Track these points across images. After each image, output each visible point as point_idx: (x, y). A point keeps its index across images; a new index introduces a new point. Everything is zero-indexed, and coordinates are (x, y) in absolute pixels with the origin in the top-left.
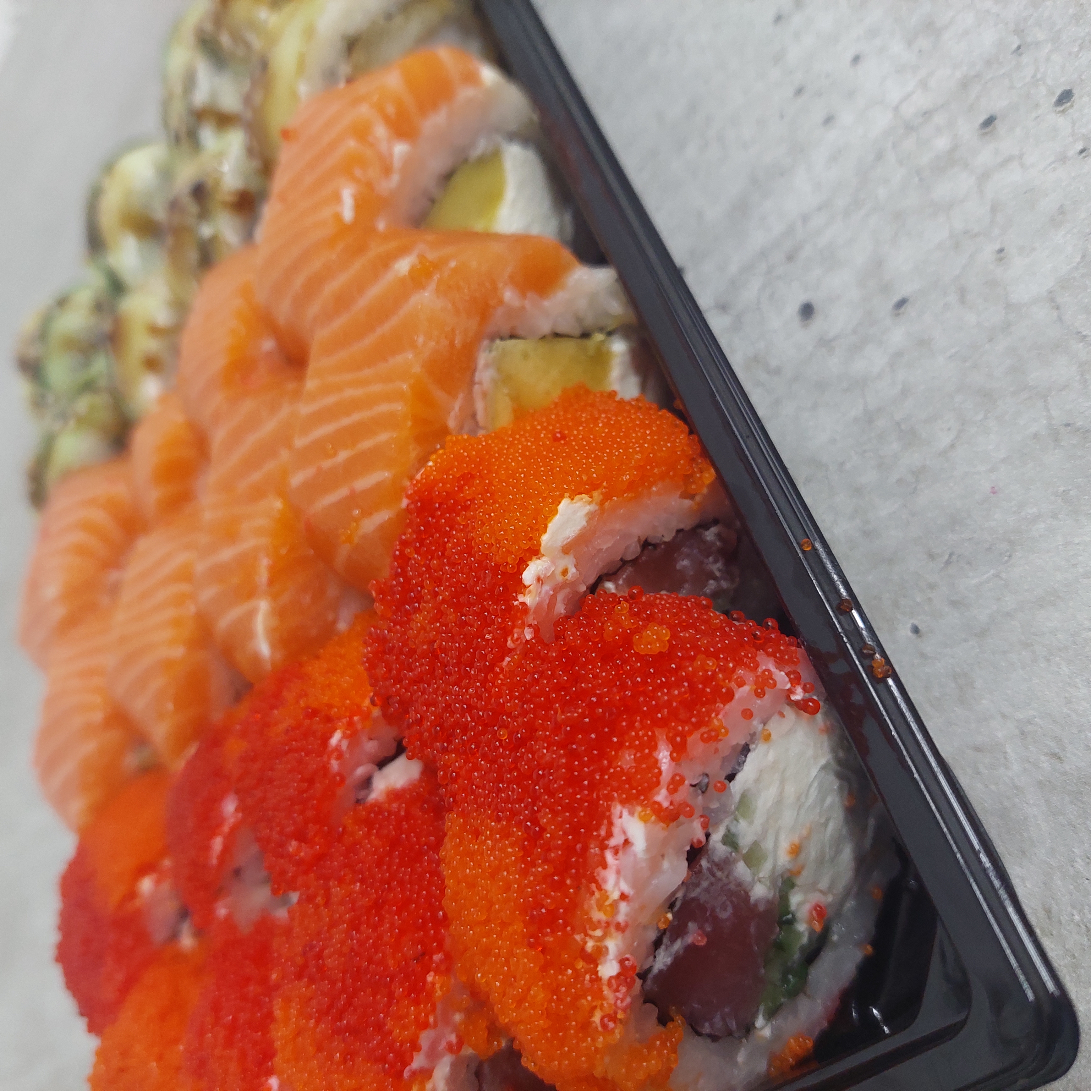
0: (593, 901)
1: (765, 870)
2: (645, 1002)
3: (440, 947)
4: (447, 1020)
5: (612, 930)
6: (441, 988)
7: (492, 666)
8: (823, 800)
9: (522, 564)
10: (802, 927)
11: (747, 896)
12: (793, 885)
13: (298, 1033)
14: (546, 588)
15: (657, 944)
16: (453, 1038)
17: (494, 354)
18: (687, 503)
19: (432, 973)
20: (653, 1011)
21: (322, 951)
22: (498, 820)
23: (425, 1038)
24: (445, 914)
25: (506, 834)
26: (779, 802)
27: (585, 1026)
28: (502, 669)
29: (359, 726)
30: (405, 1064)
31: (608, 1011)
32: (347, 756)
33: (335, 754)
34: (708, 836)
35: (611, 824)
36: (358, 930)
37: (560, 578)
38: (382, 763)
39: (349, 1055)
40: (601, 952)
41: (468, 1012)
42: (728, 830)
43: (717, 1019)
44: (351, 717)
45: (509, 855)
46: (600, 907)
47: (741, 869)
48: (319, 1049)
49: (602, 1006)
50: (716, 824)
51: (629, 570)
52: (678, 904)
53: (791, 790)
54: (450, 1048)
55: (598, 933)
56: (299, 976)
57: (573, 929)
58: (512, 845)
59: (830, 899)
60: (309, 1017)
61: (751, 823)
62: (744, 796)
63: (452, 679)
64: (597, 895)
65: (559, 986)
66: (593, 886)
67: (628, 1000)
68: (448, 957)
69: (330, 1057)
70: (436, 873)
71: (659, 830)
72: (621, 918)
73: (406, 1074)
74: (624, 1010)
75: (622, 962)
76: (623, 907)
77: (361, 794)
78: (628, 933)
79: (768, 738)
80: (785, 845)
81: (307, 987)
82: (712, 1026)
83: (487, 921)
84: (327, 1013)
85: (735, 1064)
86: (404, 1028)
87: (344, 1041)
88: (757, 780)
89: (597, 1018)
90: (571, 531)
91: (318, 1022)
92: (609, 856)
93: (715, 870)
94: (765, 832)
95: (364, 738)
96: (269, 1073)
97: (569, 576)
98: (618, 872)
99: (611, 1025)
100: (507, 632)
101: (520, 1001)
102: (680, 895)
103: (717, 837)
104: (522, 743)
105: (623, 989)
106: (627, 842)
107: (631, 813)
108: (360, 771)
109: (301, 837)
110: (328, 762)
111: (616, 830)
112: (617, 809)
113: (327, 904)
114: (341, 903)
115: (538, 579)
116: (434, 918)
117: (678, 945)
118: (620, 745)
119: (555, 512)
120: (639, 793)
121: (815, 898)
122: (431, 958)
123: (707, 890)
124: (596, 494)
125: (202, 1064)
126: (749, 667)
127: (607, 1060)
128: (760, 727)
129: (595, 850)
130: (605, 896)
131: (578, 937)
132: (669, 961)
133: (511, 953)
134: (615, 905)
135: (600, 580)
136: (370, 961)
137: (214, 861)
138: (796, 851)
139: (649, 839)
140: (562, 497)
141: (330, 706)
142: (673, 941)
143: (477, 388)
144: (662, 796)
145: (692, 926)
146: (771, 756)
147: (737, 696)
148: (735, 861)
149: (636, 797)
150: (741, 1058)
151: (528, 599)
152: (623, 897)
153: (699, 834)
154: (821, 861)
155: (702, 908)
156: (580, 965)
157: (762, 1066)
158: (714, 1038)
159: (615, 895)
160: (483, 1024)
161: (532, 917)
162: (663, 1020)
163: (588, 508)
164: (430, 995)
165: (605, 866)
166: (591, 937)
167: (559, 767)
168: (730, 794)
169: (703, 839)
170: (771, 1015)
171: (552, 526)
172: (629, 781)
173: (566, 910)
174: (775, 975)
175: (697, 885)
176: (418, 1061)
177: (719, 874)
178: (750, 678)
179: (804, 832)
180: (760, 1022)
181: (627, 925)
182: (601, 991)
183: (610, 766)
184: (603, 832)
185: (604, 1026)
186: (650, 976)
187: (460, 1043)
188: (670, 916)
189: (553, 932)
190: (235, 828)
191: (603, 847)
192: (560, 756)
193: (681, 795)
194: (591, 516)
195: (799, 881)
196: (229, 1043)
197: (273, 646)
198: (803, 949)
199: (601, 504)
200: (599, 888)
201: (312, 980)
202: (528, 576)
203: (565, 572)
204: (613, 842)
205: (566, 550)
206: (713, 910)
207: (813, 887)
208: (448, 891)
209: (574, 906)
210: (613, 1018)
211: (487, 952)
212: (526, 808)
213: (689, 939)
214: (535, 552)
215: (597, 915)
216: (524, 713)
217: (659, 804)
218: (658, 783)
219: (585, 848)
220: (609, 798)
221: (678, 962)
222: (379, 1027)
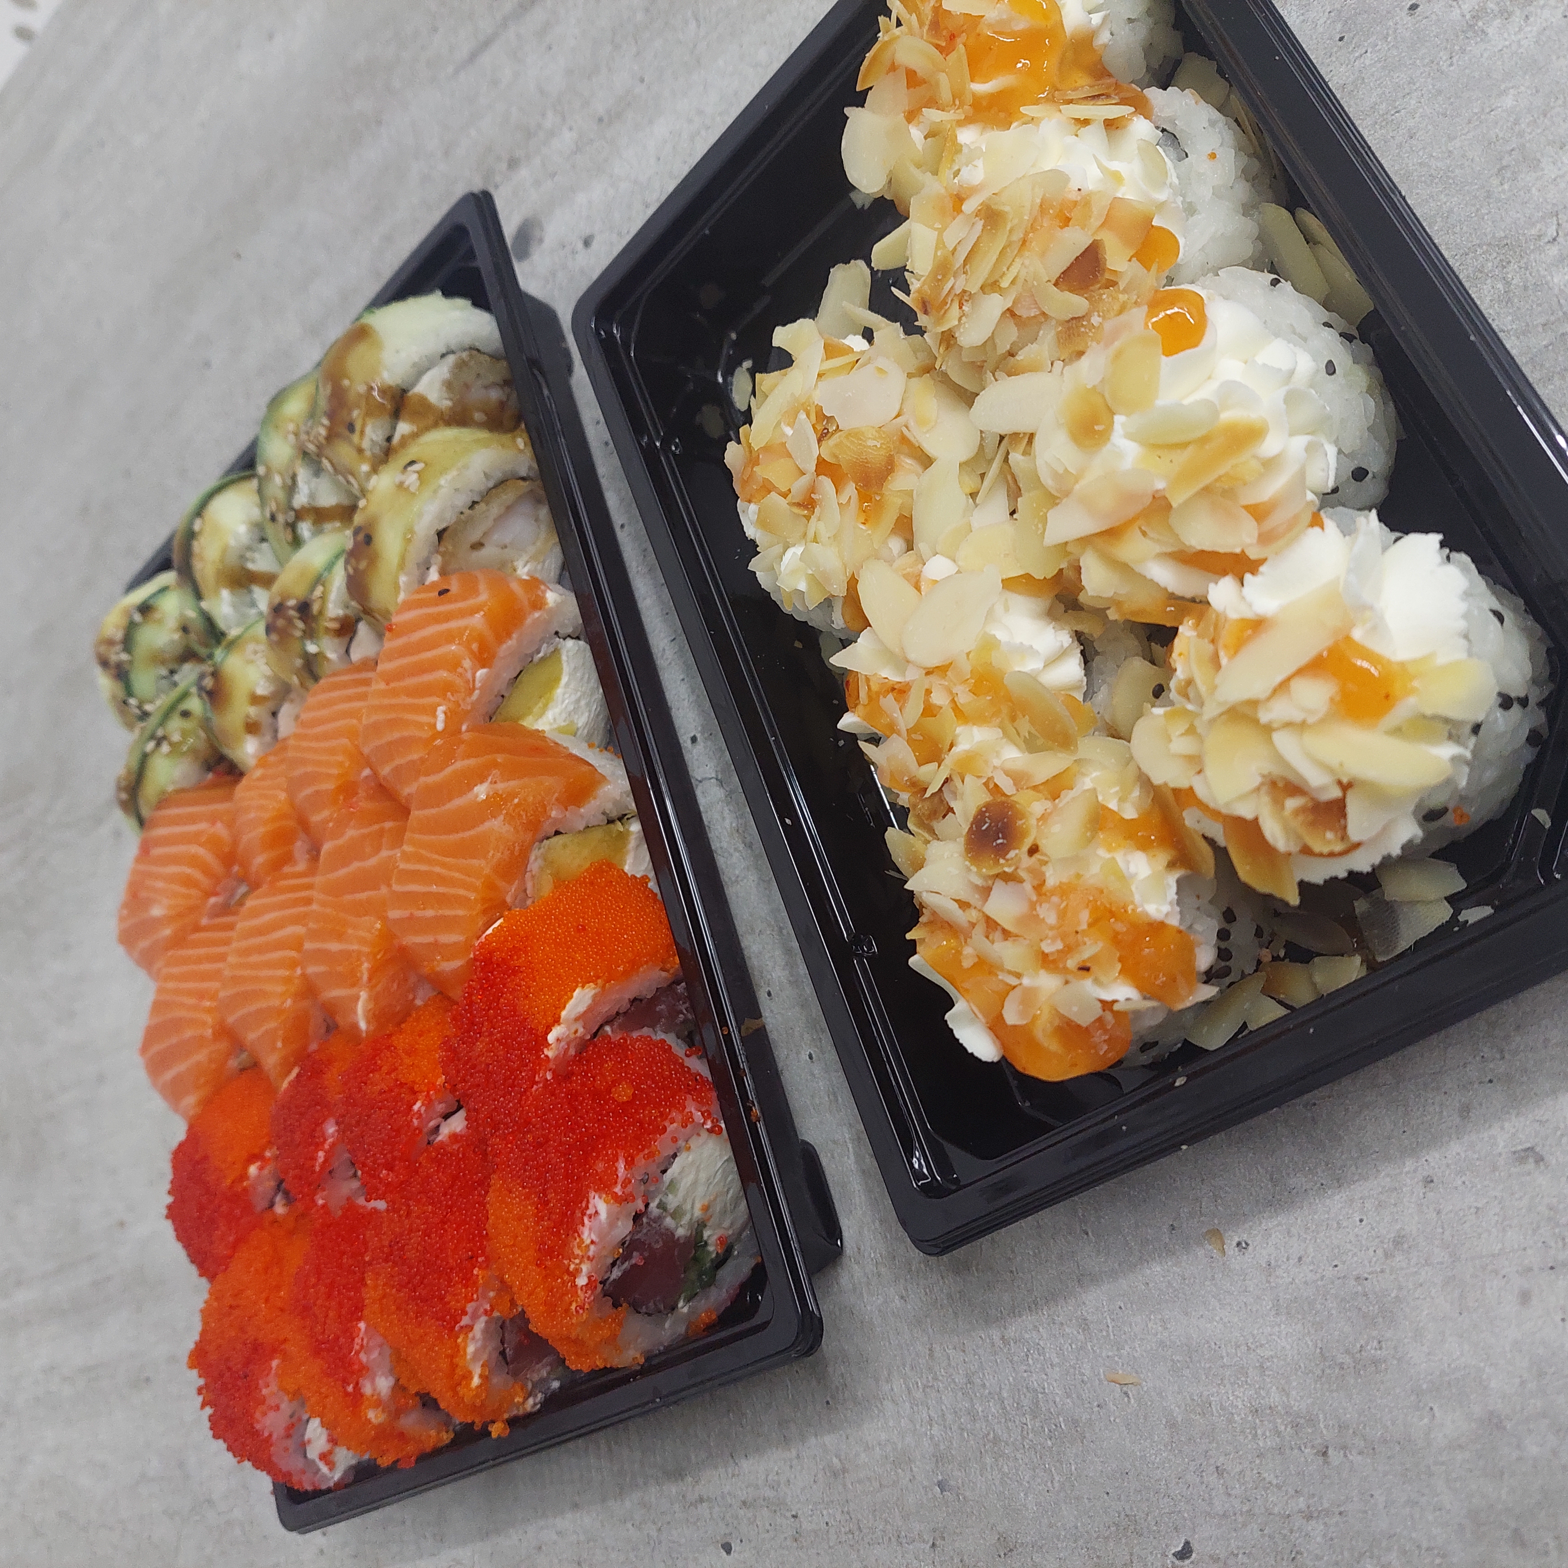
0: (575, 1243)
1: (685, 1220)
2: (604, 1296)
3: (483, 1254)
4: (485, 1296)
5: (585, 1260)
6: (482, 1278)
7: (525, 1091)
8: (726, 1179)
9: (548, 1030)
10: (711, 1248)
11: (673, 1235)
12: (705, 1226)
13: (384, 1296)
14: (563, 1044)
15: (613, 1264)
16: (488, 1307)
17: (542, 850)
18: (664, 974)
19: (477, 1269)
20: (610, 1301)
21: (403, 1246)
22: (524, 1188)
23: (470, 1307)
24: (487, 1234)
25: (527, 1197)
26: (695, 1183)
27: (567, 1311)
28: (531, 1093)
29: (433, 1098)
30: (457, 1322)
31: (579, 1304)
32: (424, 1116)
33: (416, 1116)
34: (647, 1205)
35: (588, 1202)
36: (429, 1237)
37: (572, 1036)
38: (446, 1117)
39: (419, 1314)
40: (578, 1271)
41: (499, 1291)
42: (661, 1200)
43: (651, 1304)
44: (428, 1092)
45: (529, 1211)
46: (579, 1247)
47: (669, 1222)
48: (399, 1309)
49: (577, 1302)
50: (653, 1198)
51: (620, 1020)
52: (627, 1243)
53: (703, 1176)
54: (486, 1312)
55: (577, 1261)
56: (386, 1260)
57: (563, 1258)
58: (531, 1205)
59: (730, 1232)
60: (393, 1287)
61: (676, 1196)
62: (672, 1181)
63: (500, 1093)
64: (578, 1240)
65: (553, 1288)
66: (576, 1234)
67: (592, 1298)
68: (487, 1259)
69: (407, 1313)
70: (483, 1204)
71: (616, 1207)
72: (591, 1253)
73: (457, 1328)
74: (589, 1304)
75: (589, 1278)
76: (592, 1247)
77: (431, 1138)
78: (594, 1261)
79: (689, 1149)
80: (698, 1206)
81: (392, 1268)
82: (647, 1308)
83: (514, 1245)
84: (405, 1287)
85: (663, 1329)
86: (458, 1301)
87: (417, 1305)
88: (680, 1173)
89: (573, 1307)
90: (582, 1009)
91: (399, 1291)
92: (586, 1220)
93: (651, 1223)
94: (685, 1200)
95: (436, 1103)
96: (359, 1319)
97: (578, 1034)
98: (590, 1229)
99: (581, 1311)
100: (535, 1072)
101: (530, 1294)
102: (628, 1238)
103: (653, 1205)
104: (540, 1145)
105: (589, 1292)
106: (596, 1212)
107: (600, 1197)
108: (432, 1124)
109: (390, 1168)
110: (411, 1121)
111: (590, 1206)
112: (592, 1194)
113: (408, 1214)
114: (418, 1217)
115: (558, 1040)
116: (480, 1235)
117: (626, 1265)
118: (597, 1157)
119: (572, 997)
120: (605, 1187)
121: (720, 1232)
122: (477, 1260)
123: (646, 1234)
124: (599, 981)
125: (306, 1309)
126: (679, 1109)
127: (579, 1329)
128: (684, 1144)
129: (578, 1214)
130: (582, 1241)
131: (566, 1262)
132: (620, 1274)
133: (526, 1268)
134: (588, 1247)
135: (601, 1026)
136: (437, 1257)
137: (317, 1169)
138: (706, 1209)
139: (609, 1213)
140: (577, 987)
141: (414, 1082)
142: (623, 1263)
143: (528, 875)
144: (618, 1189)
145: (635, 1254)
146: (690, 1158)
147: (668, 1130)
148: (665, 1217)
149: (604, 1189)
150: (667, 1325)
151: (550, 1053)
152: (592, 1242)
153: (641, 1206)
154: (724, 1212)
155: (644, 1243)
156: (566, 1277)
157: (682, 1329)
158: (649, 1315)
159: (588, 1242)
160: (507, 1298)
161: (540, 1248)
162: (616, 1305)
163: (593, 992)
164: (475, 1283)
165: (583, 1225)
166: (574, 1263)
167: (561, 1168)
168: (663, 1182)
169: (643, 1209)
170: (688, 1300)
171: (569, 1006)
172: (600, 1179)
173: (559, 1248)
174: (693, 1275)
175: (640, 1232)
176: (465, 1321)
177: (654, 1225)
178: (679, 1117)
179: (712, 1198)
180: (681, 1304)
181: (594, 1257)
182: (577, 1292)
183: (590, 1168)
184: (584, 1205)
185: (577, 1312)
186: (608, 1282)
187: (492, 1310)
188: (621, 1250)
189: (551, 1259)
190: (333, 1145)
191: (584, 1214)
192: (561, 1162)
193: (629, 1189)
194: (595, 997)
195: (709, 1224)
196: (329, 1296)
197: (368, 1022)
198: (712, 1260)
199: (603, 987)
200: (579, 1236)
201: (395, 1264)
202: (551, 1038)
203: (576, 1032)
204: (588, 1212)
205: (577, 1019)
206: (650, 1244)
207: (719, 1225)
208: (490, 1221)
209: (565, 1244)
210: (582, 1308)
211: (512, 1263)
212: (540, 1185)
213: (633, 1261)
214: (557, 1021)
215: (577, 1251)
216: (543, 1129)
217: (616, 1193)
218: (616, 1183)
219: (573, 1213)
220: (588, 1186)
221: (625, 1274)
222: (441, 1298)
